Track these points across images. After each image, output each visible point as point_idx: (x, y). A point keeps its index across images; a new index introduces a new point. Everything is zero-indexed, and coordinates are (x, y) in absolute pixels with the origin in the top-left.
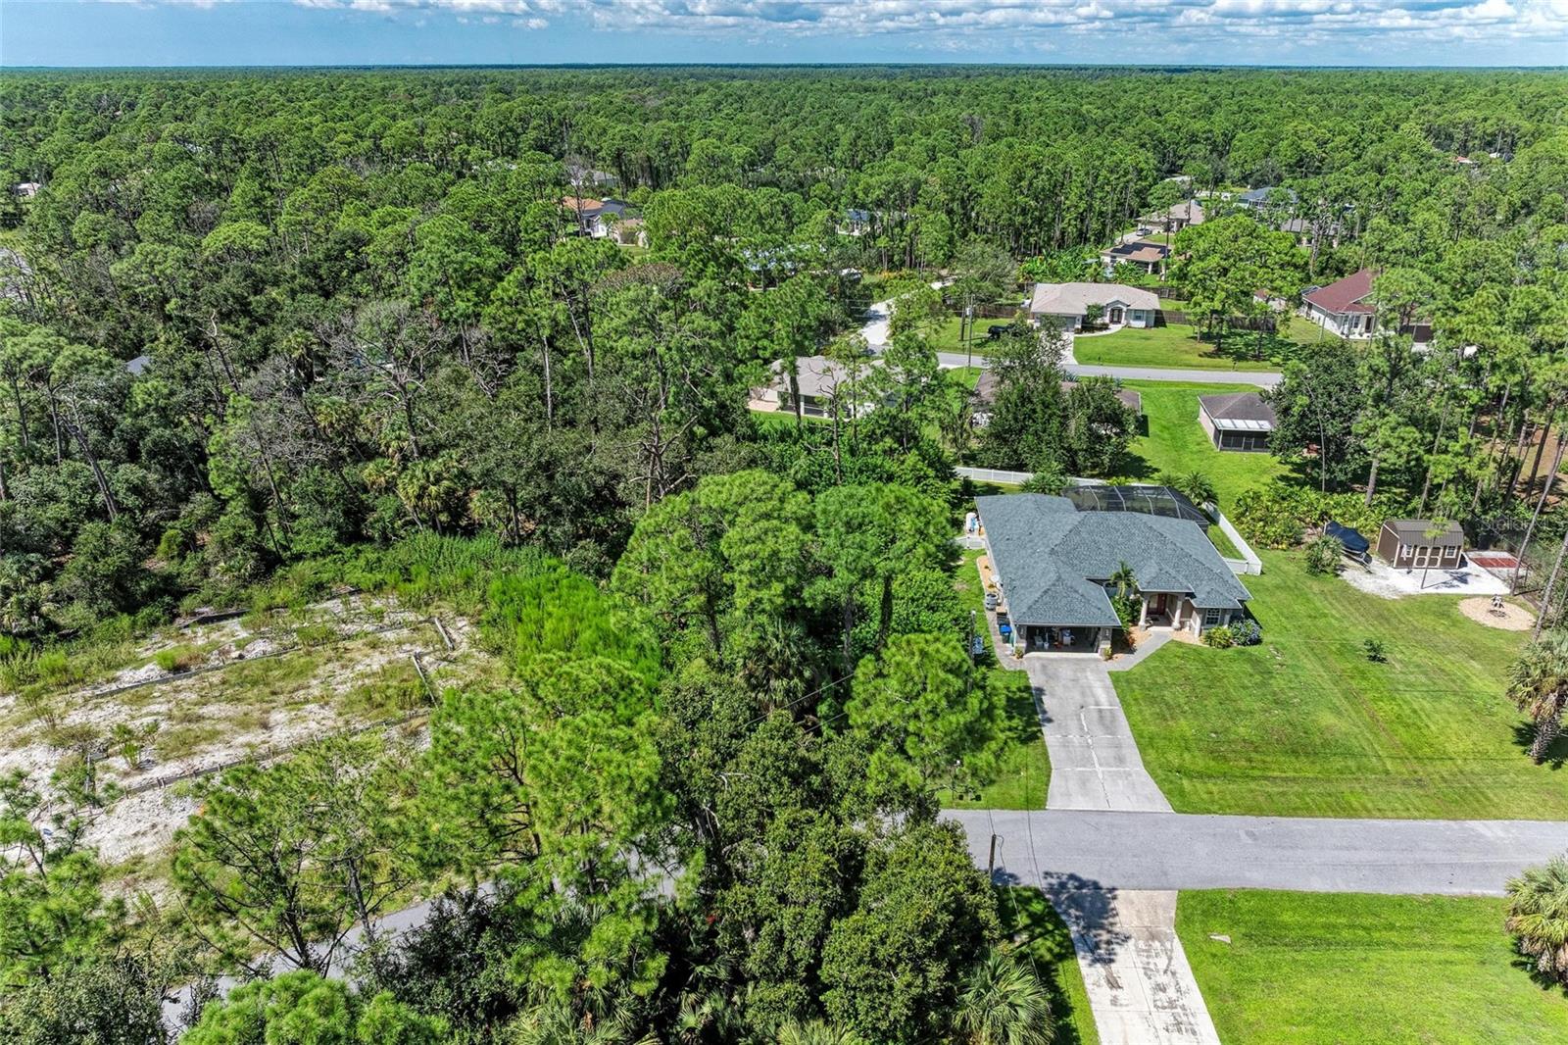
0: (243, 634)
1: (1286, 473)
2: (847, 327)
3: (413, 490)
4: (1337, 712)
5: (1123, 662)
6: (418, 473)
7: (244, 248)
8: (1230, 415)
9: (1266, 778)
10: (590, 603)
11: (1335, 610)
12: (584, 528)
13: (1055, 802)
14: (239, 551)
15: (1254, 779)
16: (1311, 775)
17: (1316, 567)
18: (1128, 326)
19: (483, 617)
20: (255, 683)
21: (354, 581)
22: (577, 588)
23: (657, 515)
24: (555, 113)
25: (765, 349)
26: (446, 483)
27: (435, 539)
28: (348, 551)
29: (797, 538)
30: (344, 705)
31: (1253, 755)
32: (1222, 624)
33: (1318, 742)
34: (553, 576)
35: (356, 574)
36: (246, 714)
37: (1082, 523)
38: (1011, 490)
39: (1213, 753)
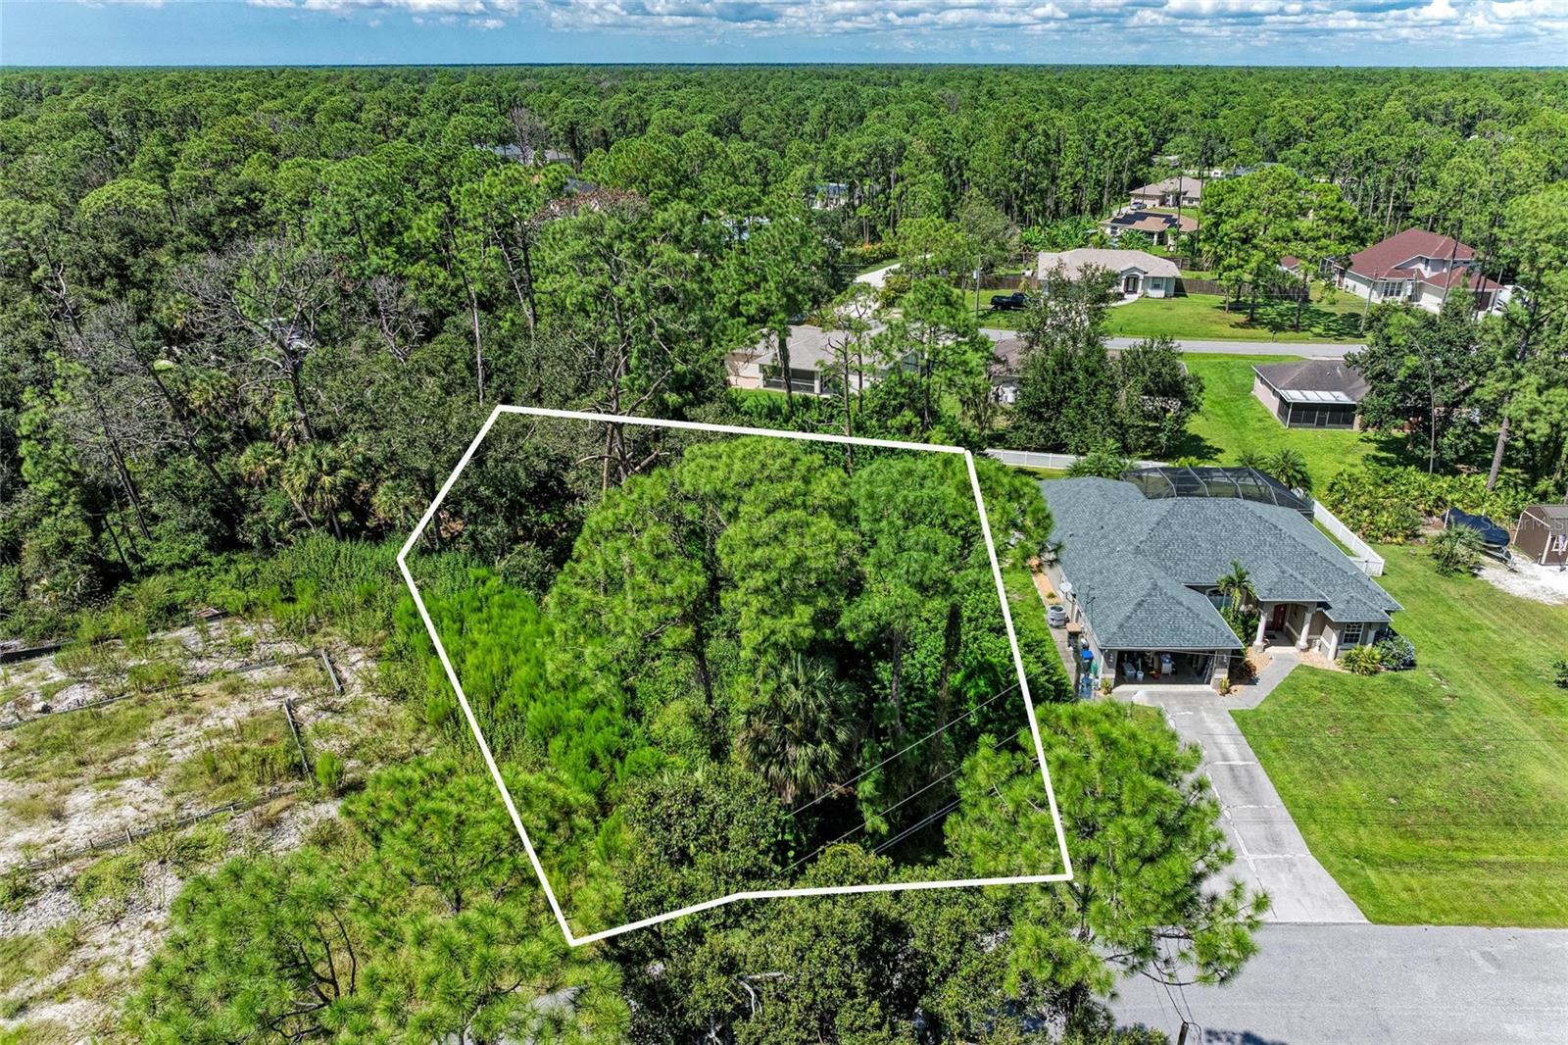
0: (58, 676)
1: (1374, 453)
2: (832, 299)
3: (301, 481)
4: (1547, 763)
5: (1245, 697)
6: (307, 460)
7: (131, 209)
8: (1298, 385)
9: (1479, 864)
10: (529, 627)
11: (1488, 619)
12: (525, 527)
14: (64, 563)
15: (1462, 865)
16: (1541, 859)
17: (1446, 565)
18: (1145, 296)
19: (384, 648)
20: (57, 748)
21: (219, 601)
22: (511, 606)
23: (617, 505)
25: (749, 303)
26: (343, 472)
27: (330, 544)
28: (218, 561)
29: (833, 538)
30: (178, 779)
31: (1453, 829)
32: (1364, 643)
33: (1538, 808)
34: (482, 591)
35: (224, 592)
36: (34, 797)
37: (1172, 513)
38: (1050, 476)
39: (1399, 828)
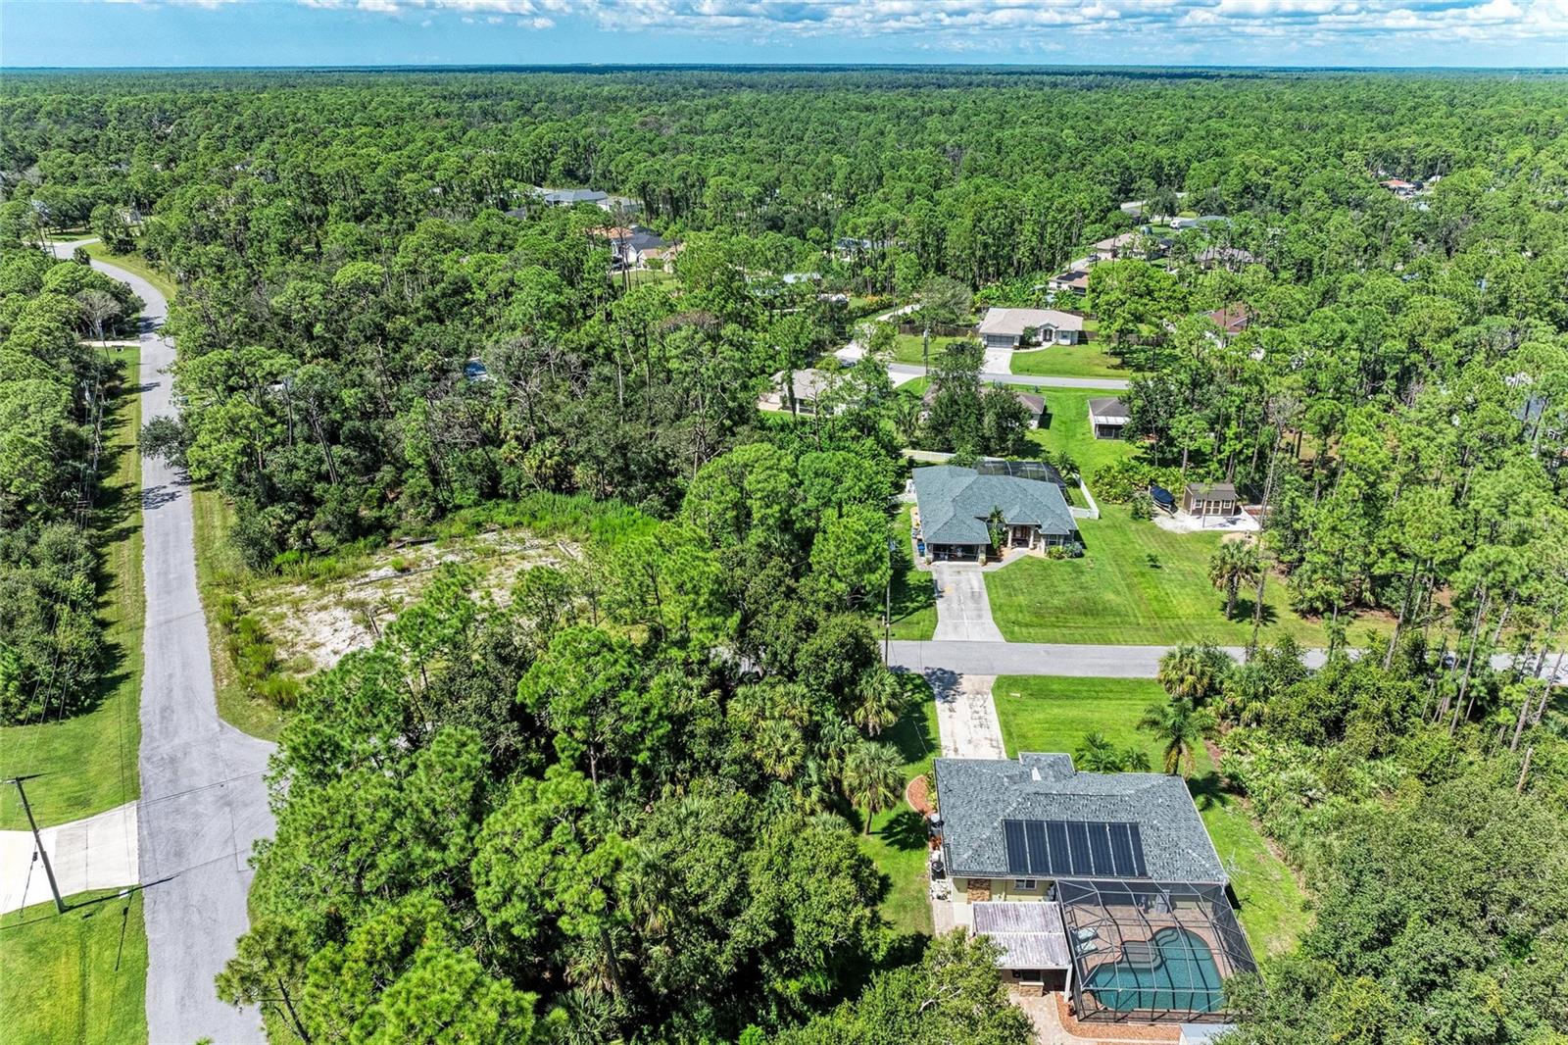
2: (835, 344)
3: (535, 463)
4: (1118, 593)
5: (993, 566)
6: (538, 451)
7: (367, 284)
8: (1105, 413)
9: (1064, 626)
11: (1140, 539)
13: (938, 635)
14: (423, 501)
15: (1057, 626)
16: (1092, 625)
17: (1137, 515)
18: (1057, 344)
21: (501, 521)
24: (580, 139)
26: (556, 458)
27: (549, 495)
28: (491, 503)
29: (788, 481)
31: (1059, 615)
32: (1059, 544)
33: (1101, 608)
34: (632, 517)
35: (501, 517)
39: (1037, 614)
